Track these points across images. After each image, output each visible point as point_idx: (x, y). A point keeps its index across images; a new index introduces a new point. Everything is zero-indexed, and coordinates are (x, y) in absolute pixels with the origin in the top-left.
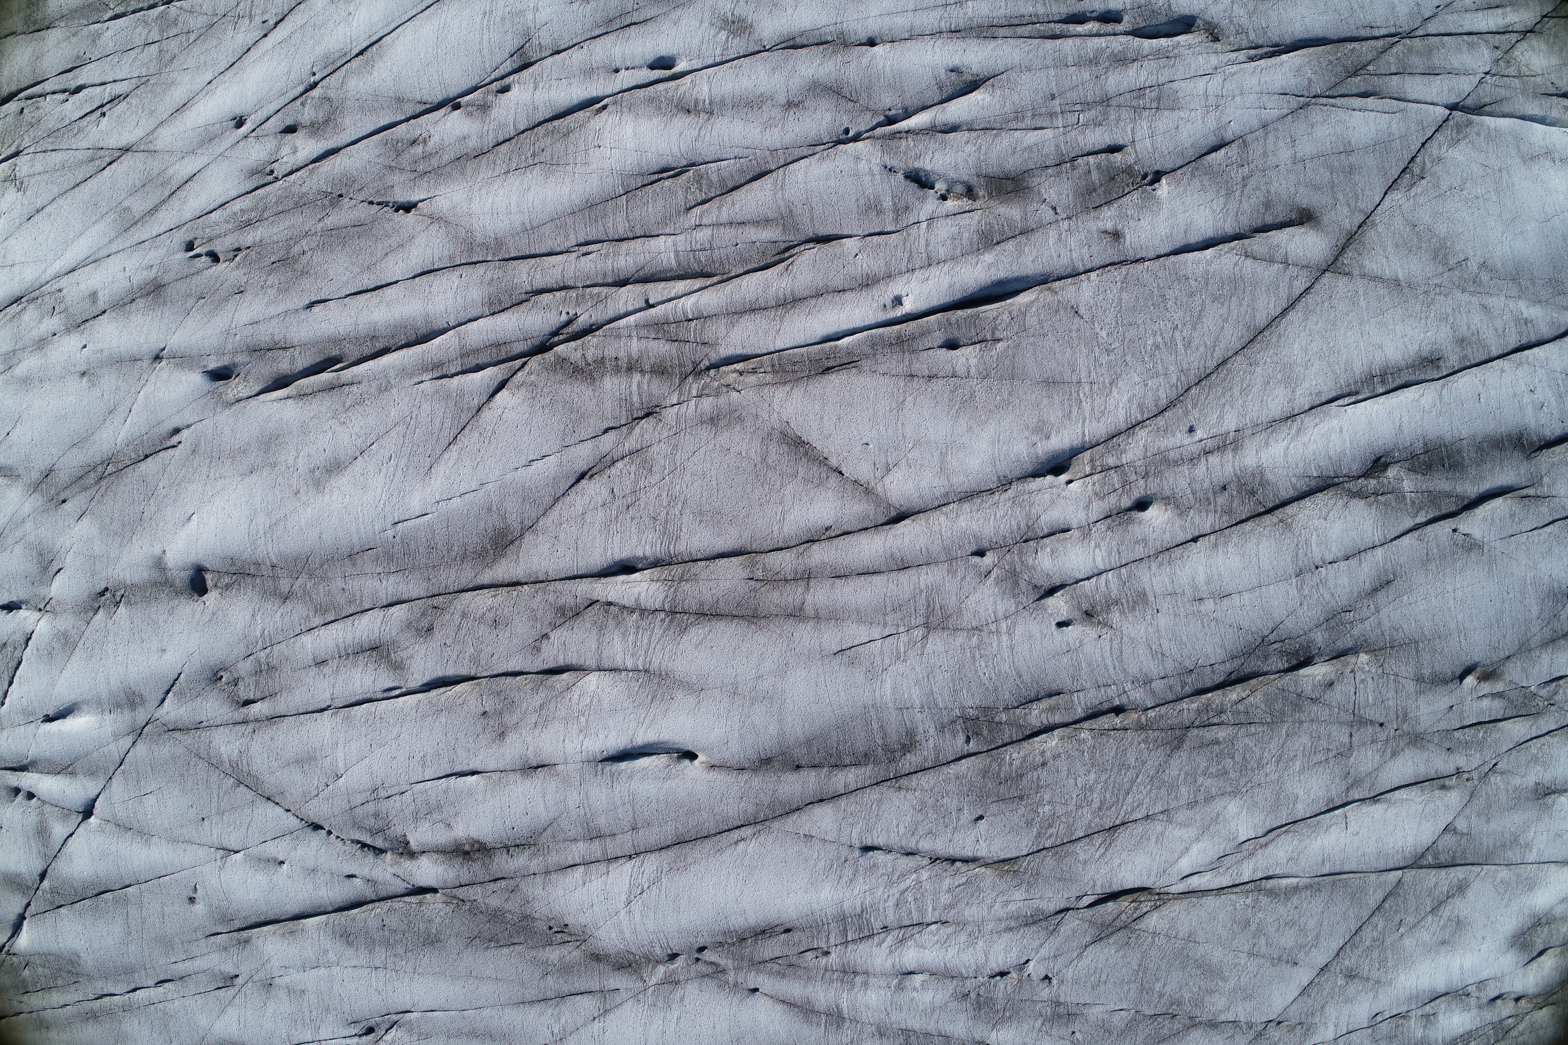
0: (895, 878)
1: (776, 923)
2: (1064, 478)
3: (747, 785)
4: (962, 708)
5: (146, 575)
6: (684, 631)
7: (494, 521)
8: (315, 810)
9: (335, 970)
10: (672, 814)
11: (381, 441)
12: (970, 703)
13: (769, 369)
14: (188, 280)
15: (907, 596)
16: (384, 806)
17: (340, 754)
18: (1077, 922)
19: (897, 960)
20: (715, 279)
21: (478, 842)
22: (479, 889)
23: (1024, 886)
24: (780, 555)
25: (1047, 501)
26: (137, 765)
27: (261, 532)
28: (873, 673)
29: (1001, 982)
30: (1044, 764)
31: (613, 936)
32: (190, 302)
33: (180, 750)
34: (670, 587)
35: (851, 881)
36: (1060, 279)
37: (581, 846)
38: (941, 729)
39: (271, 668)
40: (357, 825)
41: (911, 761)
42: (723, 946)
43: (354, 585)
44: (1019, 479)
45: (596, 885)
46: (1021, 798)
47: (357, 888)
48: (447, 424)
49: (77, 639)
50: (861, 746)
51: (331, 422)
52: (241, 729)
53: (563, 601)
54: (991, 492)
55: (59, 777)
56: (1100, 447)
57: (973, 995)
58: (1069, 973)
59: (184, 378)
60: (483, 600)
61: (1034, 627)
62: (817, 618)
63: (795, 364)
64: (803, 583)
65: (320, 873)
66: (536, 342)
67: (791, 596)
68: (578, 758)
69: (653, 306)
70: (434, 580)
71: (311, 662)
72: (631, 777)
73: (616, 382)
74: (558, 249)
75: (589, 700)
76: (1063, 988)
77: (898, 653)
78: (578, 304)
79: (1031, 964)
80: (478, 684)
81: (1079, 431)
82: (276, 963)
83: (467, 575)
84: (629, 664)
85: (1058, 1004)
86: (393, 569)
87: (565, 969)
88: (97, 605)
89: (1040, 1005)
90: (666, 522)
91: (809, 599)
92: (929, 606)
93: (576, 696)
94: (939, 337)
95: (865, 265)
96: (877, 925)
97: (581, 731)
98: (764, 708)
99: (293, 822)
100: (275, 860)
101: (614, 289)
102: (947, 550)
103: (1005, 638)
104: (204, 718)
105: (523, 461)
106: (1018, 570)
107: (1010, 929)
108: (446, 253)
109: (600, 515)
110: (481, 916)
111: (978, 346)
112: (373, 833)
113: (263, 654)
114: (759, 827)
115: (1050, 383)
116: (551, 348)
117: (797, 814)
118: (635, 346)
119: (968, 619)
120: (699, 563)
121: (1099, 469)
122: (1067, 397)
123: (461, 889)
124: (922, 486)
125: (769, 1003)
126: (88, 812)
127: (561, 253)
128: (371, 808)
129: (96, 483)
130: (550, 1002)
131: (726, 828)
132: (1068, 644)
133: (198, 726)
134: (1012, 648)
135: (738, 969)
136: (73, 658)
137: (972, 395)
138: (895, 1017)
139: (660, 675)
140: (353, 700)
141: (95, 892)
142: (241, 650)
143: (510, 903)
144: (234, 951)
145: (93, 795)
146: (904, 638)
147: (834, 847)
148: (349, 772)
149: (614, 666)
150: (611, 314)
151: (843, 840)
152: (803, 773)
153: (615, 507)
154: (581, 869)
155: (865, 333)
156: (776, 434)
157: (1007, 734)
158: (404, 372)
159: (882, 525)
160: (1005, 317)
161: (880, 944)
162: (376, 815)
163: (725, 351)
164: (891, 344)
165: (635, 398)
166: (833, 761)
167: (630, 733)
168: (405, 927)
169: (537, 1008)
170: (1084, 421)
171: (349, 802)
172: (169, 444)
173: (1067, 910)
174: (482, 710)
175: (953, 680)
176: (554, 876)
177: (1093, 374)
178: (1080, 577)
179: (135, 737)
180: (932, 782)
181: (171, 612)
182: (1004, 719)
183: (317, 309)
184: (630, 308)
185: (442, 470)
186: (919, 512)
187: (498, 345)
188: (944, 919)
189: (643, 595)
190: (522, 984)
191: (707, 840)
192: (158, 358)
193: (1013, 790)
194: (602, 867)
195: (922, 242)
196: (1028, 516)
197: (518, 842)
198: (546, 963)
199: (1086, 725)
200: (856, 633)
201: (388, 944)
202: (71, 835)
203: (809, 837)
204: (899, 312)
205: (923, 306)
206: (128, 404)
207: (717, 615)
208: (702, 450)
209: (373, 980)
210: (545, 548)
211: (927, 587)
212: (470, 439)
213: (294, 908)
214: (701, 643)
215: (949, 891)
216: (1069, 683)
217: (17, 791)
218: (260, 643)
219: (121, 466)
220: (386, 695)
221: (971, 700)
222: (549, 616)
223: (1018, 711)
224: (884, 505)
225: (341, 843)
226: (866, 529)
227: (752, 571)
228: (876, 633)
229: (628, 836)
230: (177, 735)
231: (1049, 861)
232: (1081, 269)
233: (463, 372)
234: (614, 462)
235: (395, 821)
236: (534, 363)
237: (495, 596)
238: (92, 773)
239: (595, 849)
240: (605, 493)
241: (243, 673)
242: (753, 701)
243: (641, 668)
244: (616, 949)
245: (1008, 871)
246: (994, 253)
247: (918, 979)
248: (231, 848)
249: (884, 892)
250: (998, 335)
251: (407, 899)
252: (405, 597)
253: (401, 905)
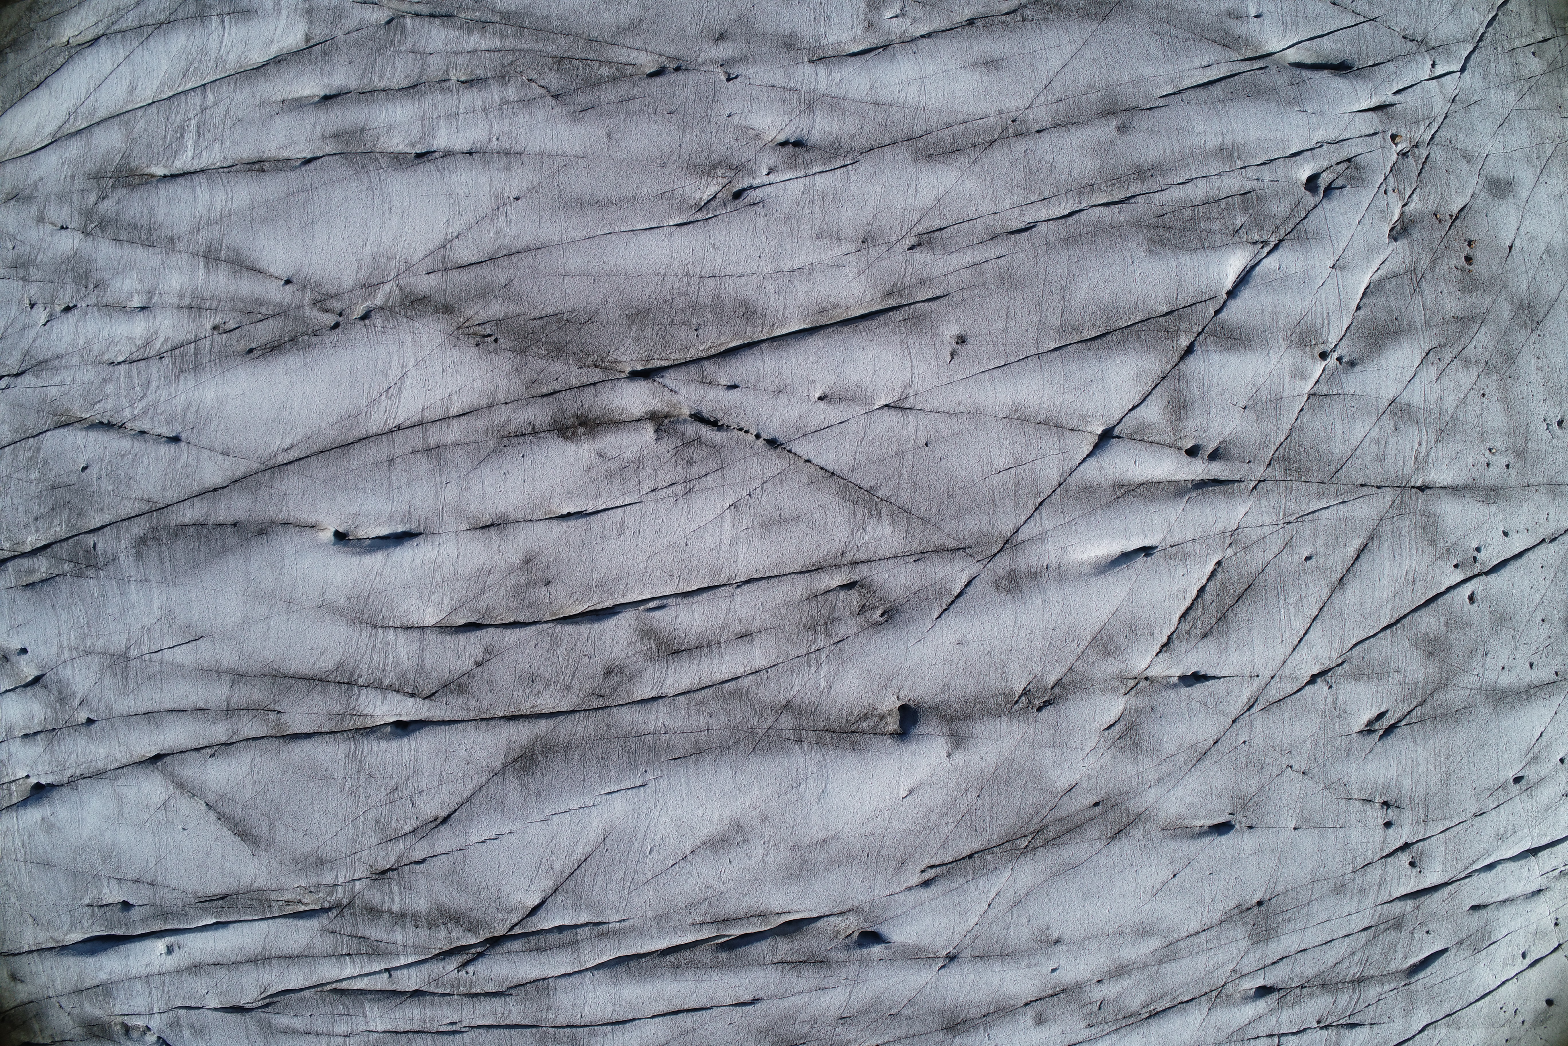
0: (151, 410)
1: (258, 361)
2: (33, 781)
3: (279, 507)
4: (98, 578)
5: (979, 728)
6: (339, 666)
7: (534, 783)
8: (774, 462)
9: (768, 269)
10: (352, 477)
11: (663, 868)
12: (91, 582)
13: (274, 904)
14: (911, 1033)
15: (144, 688)
16: (679, 473)
17: (727, 534)
18: (9, 363)
19: (151, 324)
20: (328, 988)
21: (567, 438)
22: (574, 381)
23: (49, 401)
24: (254, 734)
25: (39, 764)
26: (1016, 504)
27: (811, 780)
28: (169, 616)
29: (67, 300)
30: (36, 519)
31: (425, 336)
32: (908, 1011)
33: (950, 526)
34: (354, 709)
35: (188, 408)
36: (51, 949)
37: (450, 439)
38: (115, 558)
39: (811, 628)
40: (716, 449)
41: (139, 528)
42: (313, 331)
43: (698, 721)
44: (62, 785)
45: (437, 395)
46: (53, 487)
47: (724, 374)
48: (588, 881)
49: (1089, 650)
50: (180, 543)
51: (724, 889)
52: (858, 556)
53: (460, 700)
54: (83, 777)
55: (1141, 480)
56: (5, 805)
57: (91, 286)
58: (14, 310)
59: (913, 939)
60: (546, 702)
61: (43, 651)
62: (219, 672)
63: (251, 906)
64: (233, 705)
65: (772, 388)
66: (499, 949)
67: (243, 694)
68: (443, 538)
69: (387, 970)
70: (602, 725)
71: (757, 637)
72: (391, 517)
73: (414, 906)
74: (481, 1031)
75: (433, 598)
76: (19, 296)
77: (148, 635)
78: (458, 980)
79: (43, 321)
80: (555, 614)
81: (21, 822)
82: (851, 271)
83: (564, 729)
84: (391, 634)
85: (24, 279)
86: (649, 737)
87: (484, 293)
88: (1056, 690)
89: (38, 277)
90: (359, 772)
91: (226, 691)
92: (126, 677)
93: (446, 602)
94: (135, 914)
95: (199, 984)
96: (167, 361)
97: (440, 566)
98: (262, 586)
99: (801, 448)
100: (830, 402)
101: (424, 989)
102: (114, 728)
103: (65, 644)
104: (911, 566)
105: (504, 841)
106: (58, 704)
107: (59, 357)
108: (599, 1039)
109: (424, 783)
110: (575, 349)
111: (104, 903)
112: (698, 441)
113: (821, 643)
114: (271, 463)
115: (47, 865)
116: (487, 941)
117: (236, 478)
118: (398, 936)
119: (94, 662)
120: (327, 730)
121: (5, 786)
122: (33, 851)
123: (595, 380)
124: (136, 788)
125: (273, 270)
126: (1107, 436)
127: (479, 1027)
128: (696, 470)
129: (1046, 827)
130: (506, 252)
131: (301, 462)
132: (18, 633)
133: (922, 555)
134: (59, 635)
135: (301, 307)
136: (1097, 628)
137: (104, 863)
138: (156, 261)
139: (361, 622)
140: (705, 596)
141: (1109, 338)
142: (849, 647)
143: (538, 367)
144: (910, 280)
145: (1091, 462)
146: (145, 649)
147: (204, 443)
148: (718, 512)
149: (406, 632)
150: (424, 968)
151: (194, 450)
152: (230, 519)
153: (410, 789)
154: (453, 412)
155: (193, 926)
156: (263, 844)
157: (63, 550)
158: (641, 932)
159: (168, 755)
160: (86, 925)
161: (166, 340)
162: (690, 462)
163: (313, 924)
164: (171, 913)
165: (396, 889)
166: (204, 531)
167: (389, 564)
168: (670, 330)
169: (521, 244)
170: (18, 830)
171: (723, 477)
172: (938, 870)
173: (18, 375)
174: (551, 588)
175: (104, 606)
176: (483, 403)
177: (16, 868)
178: (11, 694)
179: (1014, 538)
180: (122, 506)
181: (945, 688)
182: (66, 565)
183: (747, 997)
184: (405, 971)
185: (591, 835)
186: (140, 763)
187: (538, 950)
188: (111, 368)
189: (379, 703)
190: (535, 271)
191: (320, 448)
192: (951, 958)
193: (59, 496)
194: (429, 416)
195: (155, 997)
196: (52, 753)
197: (521, 440)
198: (505, 299)
199: (7, 554)
200: (183, 656)
201: (694, 307)
202: (1134, 408)
203: (225, 453)
204: (168, 940)
205: (148, 944)
206: (992, 913)
207: (308, 679)
208: (329, 836)
209: (719, 262)
210: (480, 753)
211: (128, 695)
212: (563, 864)
213: (815, 342)
214: (322, 653)
215: (107, 396)
216: (17, 596)
217: (1214, 456)
218: (824, 656)
219: (1008, 846)
220: (664, 602)
221: (91, 586)
222: (474, 684)
223: (56, 572)
224: (167, 773)
225: (742, 425)
226: (181, 752)
227: (278, 719)
228: (167, 655)
229: (399, 451)
230: (951, 544)
231: (31, 423)
232: (35, 954)
233: (576, 926)
234: (414, 831)
235: (667, 456)
236: (501, 930)
237: (534, 706)
238: (1088, 489)
239: (434, 436)
240: (420, 804)
241: (851, 621)
242: (272, 595)
243: (380, 630)
244: (424, 321)
245: (62, 415)
246: (99, 978)
247: (136, 303)
248: (893, 412)
249: (160, 396)
250: (89, 910)
251: (665, 363)
252: (637, 708)
253: (673, 356)
